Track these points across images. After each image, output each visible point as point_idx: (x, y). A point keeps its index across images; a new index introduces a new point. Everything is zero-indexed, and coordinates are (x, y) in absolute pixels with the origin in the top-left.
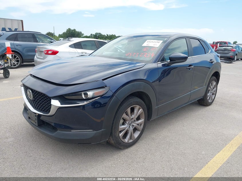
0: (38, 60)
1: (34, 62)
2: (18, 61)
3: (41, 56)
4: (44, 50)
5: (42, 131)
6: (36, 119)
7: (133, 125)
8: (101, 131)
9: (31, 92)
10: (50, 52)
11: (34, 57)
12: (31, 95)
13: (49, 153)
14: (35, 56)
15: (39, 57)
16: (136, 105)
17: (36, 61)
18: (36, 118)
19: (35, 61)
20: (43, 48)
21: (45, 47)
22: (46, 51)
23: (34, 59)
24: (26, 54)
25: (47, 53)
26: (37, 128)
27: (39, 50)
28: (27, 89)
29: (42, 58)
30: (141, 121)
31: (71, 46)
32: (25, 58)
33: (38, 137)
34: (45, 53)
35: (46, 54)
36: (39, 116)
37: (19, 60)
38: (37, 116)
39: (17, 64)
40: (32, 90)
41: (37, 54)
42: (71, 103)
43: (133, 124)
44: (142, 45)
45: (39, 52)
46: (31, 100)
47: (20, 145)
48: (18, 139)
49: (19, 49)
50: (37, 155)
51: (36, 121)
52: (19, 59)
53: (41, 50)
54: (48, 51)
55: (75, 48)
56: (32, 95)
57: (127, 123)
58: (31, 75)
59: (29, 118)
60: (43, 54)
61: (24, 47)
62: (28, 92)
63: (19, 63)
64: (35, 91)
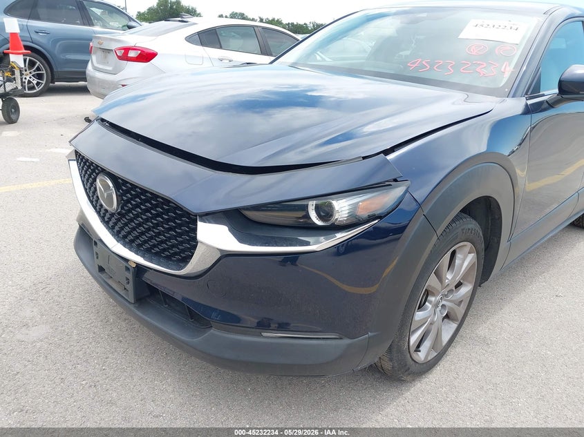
0: (99, 75)
1: (85, 80)
2: (40, 77)
3: (107, 64)
4: (114, 46)
5: (152, 321)
6: (127, 279)
7: (443, 306)
8: (366, 339)
9: (111, 185)
10: (132, 54)
11: (86, 67)
12: (110, 196)
13: (170, 389)
14: (90, 64)
15: (101, 67)
16: (465, 243)
17: (92, 78)
18: (130, 276)
19: (88, 78)
20: (111, 40)
21: (117, 38)
22: (120, 49)
23: (87, 72)
24: (62, 57)
25: (125, 55)
26: (132, 307)
27: (99, 46)
28: (93, 171)
29: (110, 68)
30: (465, 290)
31: (190, 39)
32: (59, 70)
33: (124, 324)
34: (118, 57)
35: (120, 58)
36: (140, 269)
37: (42, 74)
38: (131, 270)
39: (38, 84)
40: (113, 177)
41: (94, 57)
42: (273, 238)
43: (444, 302)
44: (460, 37)
45: (100, 53)
46: (106, 211)
47: (71, 353)
48: (64, 331)
49: (41, 41)
50: (133, 397)
51: (130, 287)
52: (44, 72)
53: (106, 46)
54: (127, 50)
55: (203, 44)
56: (114, 196)
57: (430, 302)
58: (103, 120)
59: (101, 269)
60: (113, 58)
61: (57, 39)
62: (98, 184)
63: (44, 82)
64: (125, 182)
